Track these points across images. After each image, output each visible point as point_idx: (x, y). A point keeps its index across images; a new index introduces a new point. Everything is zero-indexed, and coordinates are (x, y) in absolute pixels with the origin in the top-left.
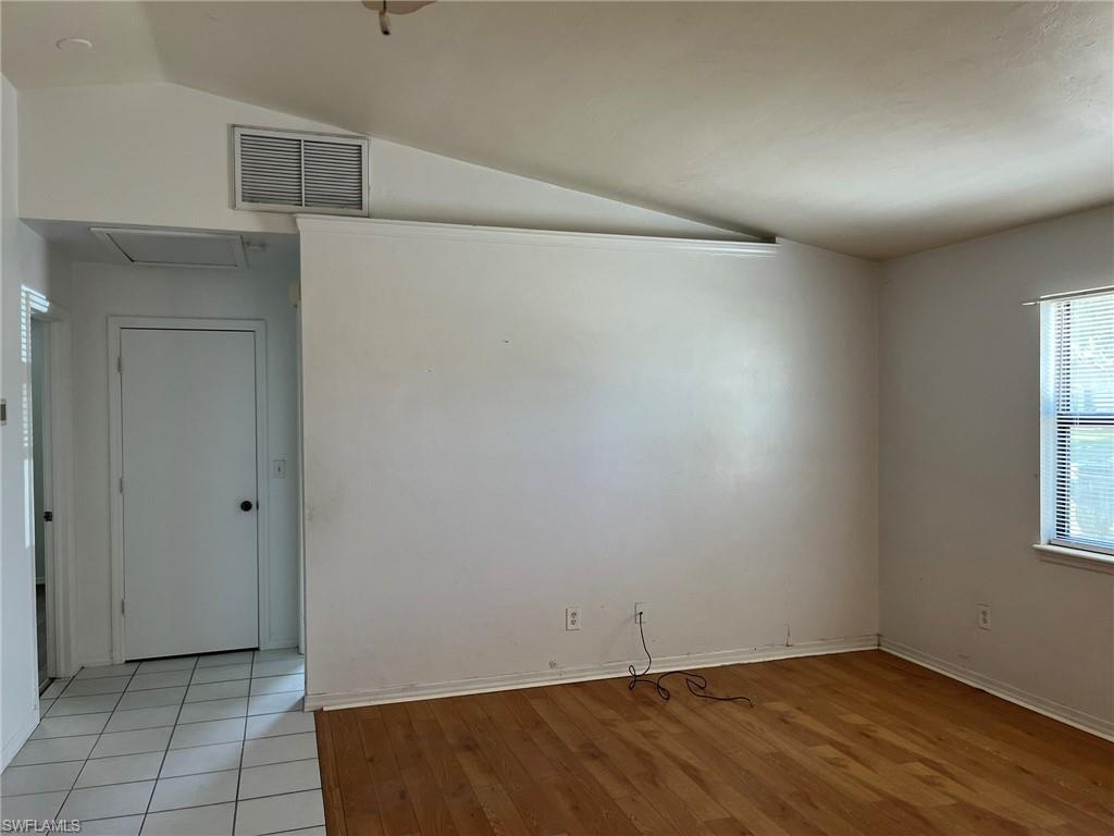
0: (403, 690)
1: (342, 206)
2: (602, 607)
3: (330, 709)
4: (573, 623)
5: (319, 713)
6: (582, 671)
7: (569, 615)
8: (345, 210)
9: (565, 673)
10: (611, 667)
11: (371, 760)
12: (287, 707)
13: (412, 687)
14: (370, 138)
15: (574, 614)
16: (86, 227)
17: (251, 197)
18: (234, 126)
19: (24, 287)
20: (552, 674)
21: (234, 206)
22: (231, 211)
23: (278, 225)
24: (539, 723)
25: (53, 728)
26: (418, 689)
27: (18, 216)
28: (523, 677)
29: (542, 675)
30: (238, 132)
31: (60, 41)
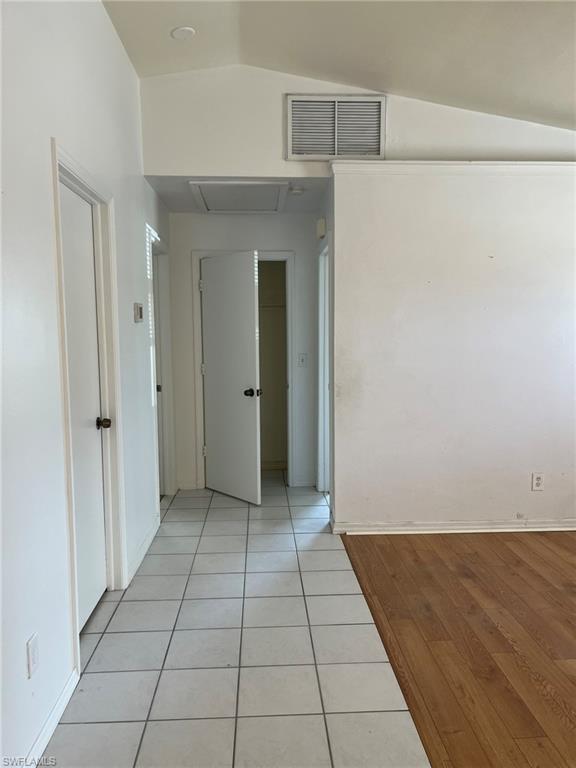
0: (404, 525)
1: (365, 153)
2: (563, 474)
3: (350, 534)
4: (538, 485)
5: (343, 536)
6: (544, 523)
7: (535, 478)
8: (367, 156)
9: (530, 523)
10: (567, 522)
11: (394, 576)
12: (320, 529)
13: (410, 524)
14: (388, 95)
15: (538, 479)
16: (184, 181)
17: (297, 151)
18: (287, 95)
19: (148, 225)
20: (519, 524)
21: (286, 158)
22: (284, 162)
23: (318, 171)
24: (519, 562)
25: (170, 529)
26: (415, 525)
27: (143, 173)
28: (495, 524)
29: (511, 523)
30: (290, 98)
31: (173, 31)
